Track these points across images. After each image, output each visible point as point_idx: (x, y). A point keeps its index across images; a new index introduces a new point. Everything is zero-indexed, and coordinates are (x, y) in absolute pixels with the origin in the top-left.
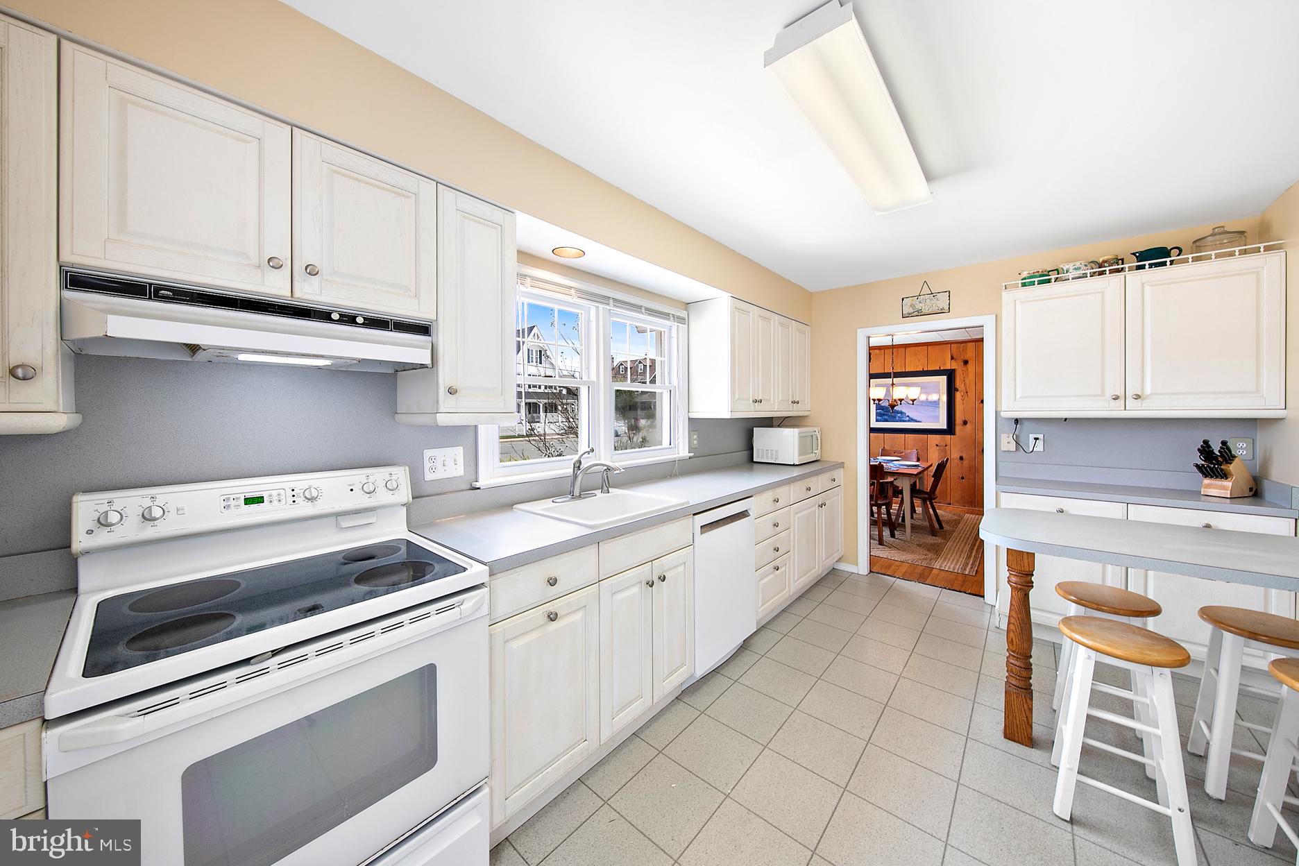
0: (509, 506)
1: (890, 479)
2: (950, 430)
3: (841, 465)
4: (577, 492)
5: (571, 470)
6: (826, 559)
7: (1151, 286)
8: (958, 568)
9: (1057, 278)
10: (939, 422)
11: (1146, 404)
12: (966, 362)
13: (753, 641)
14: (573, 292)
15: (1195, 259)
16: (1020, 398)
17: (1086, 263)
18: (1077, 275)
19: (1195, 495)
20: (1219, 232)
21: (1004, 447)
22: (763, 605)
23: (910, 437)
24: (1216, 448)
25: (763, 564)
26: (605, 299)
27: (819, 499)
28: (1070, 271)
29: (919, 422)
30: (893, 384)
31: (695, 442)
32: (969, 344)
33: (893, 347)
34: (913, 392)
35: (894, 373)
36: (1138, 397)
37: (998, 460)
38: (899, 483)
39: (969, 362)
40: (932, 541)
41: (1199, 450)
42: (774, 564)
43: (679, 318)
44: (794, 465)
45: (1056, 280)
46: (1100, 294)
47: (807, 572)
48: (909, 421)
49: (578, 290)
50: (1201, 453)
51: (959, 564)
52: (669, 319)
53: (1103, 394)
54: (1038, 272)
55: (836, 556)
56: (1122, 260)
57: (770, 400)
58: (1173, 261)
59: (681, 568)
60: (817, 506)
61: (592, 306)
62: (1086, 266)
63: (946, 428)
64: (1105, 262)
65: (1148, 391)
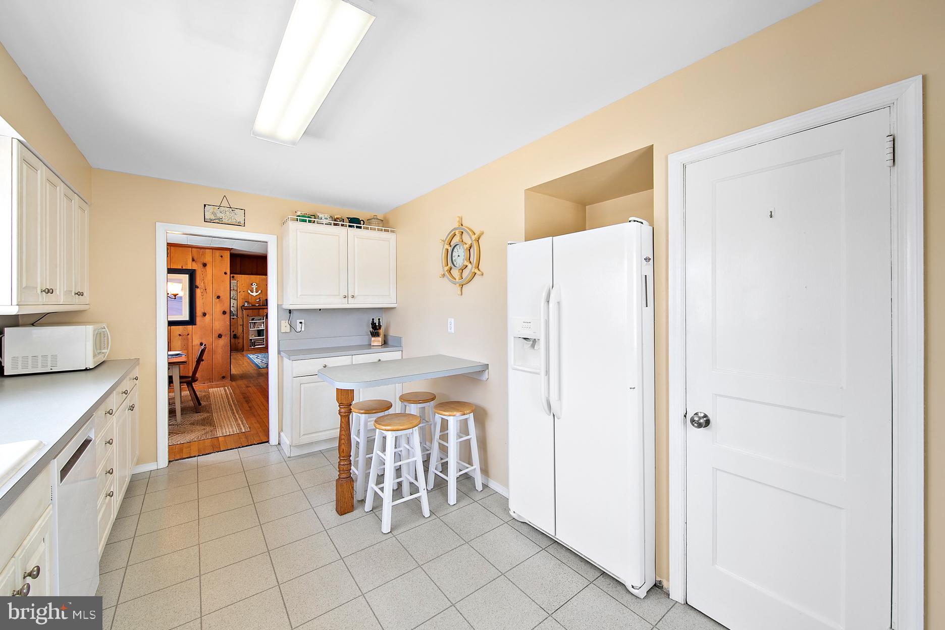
2: (192, 321)
3: (137, 361)
7: (357, 238)
8: (236, 430)
10: (182, 315)
11: (356, 301)
12: (205, 265)
15: (371, 228)
16: (300, 295)
18: (325, 223)
19: (370, 346)
20: (375, 218)
21: (283, 329)
27: (128, 402)
28: (323, 219)
32: (207, 250)
36: (353, 297)
37: (279, 339)
39: (208, 265)
40: (200, 418)
41: (371, 323)
44: (86, 370)
45: (317, 222)
51: (234, 427)
53: (339, 295)
54: (307, 214)
56: (344, 220)
60: (127, 410)
62: (329, 218)
63: (188, 319)
64: (338, 219)
65: (355, 294)
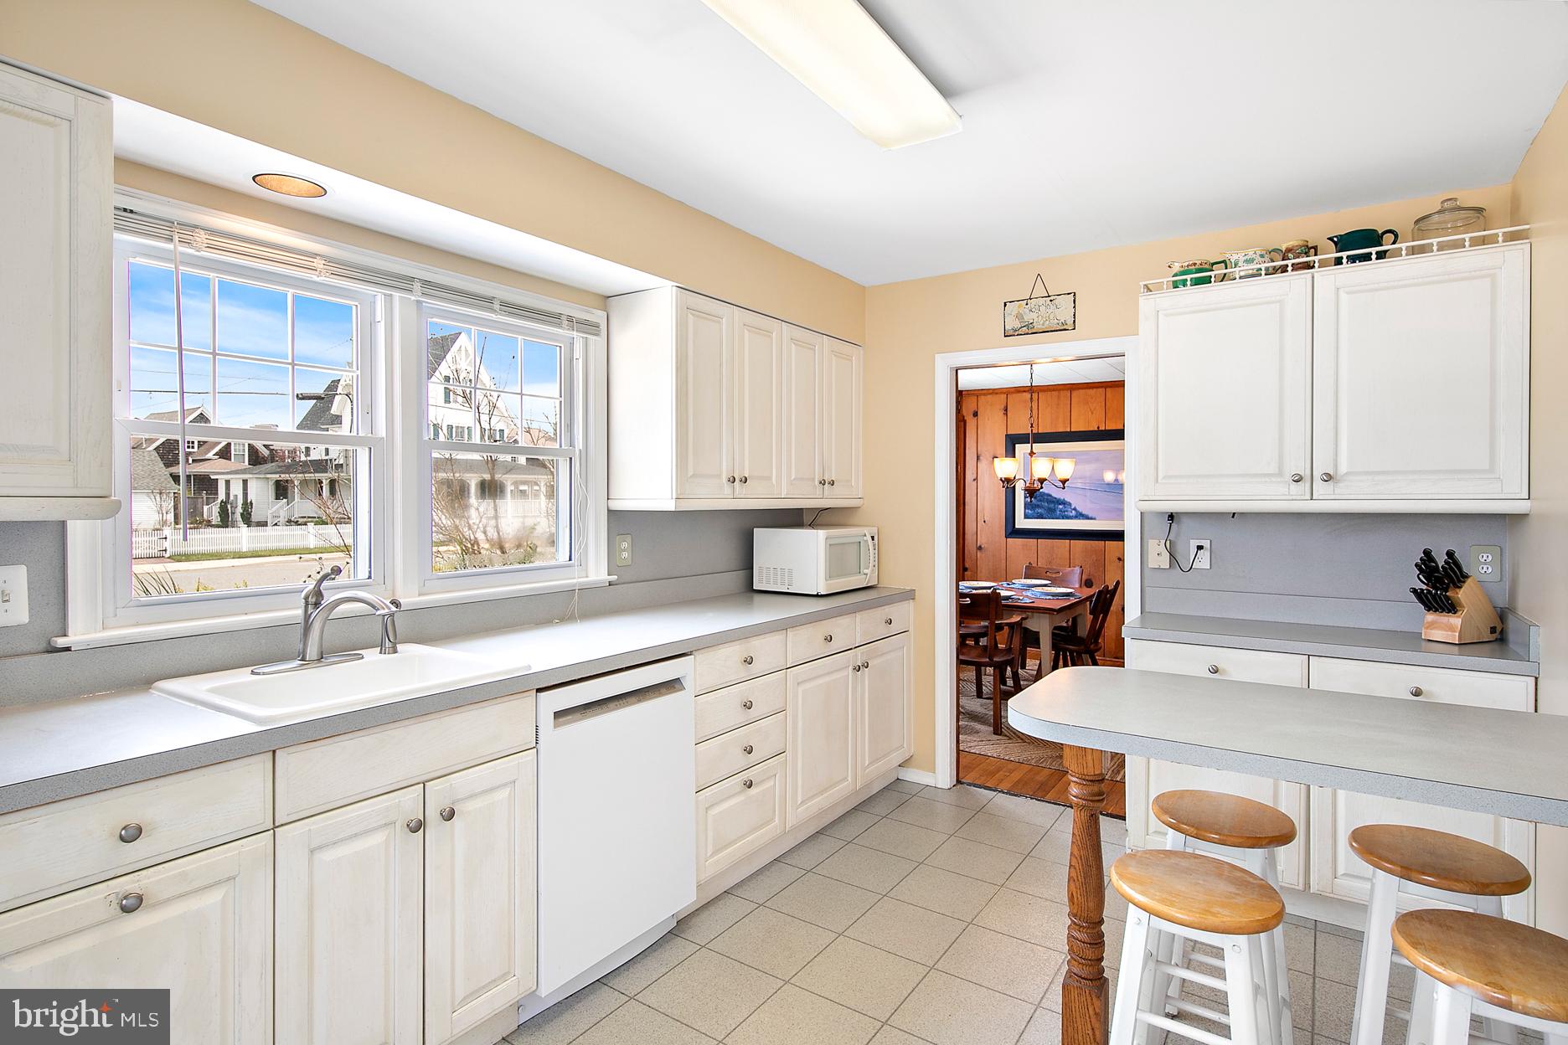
0: (144, 683)
1: (1016, 619)
3: (909, 595)
4: (312, 652)
5: (300, 612)
6: (871, 764)
7: (1348, 293)
9: (1225, 274)
11: (1341, 489)
13: (695, 920)
14: (319, 263)
15: (1413, 251)
16: (1164, 478)
17: (1264, 252)
18: (1251, 272)
19: (1411, 641)
20: (1451, 208)
21: (1153, 562)
22: (714, 853)
23: (1078, 545)
24: (1441, 560)
25: (716, 777)
26: (403, 282)
27: (858, 656)
28: (1240, 264)
29: (1091, 519)
30: (1032, 453)
31: (625, 555)
33: (1031, 389)
34: (1065, 468)
35: (1034, 434)
36: (1328, 478)
37: (1146, 583)
38: (1033, 624)
41: (1416, 565)
42: (745, 776)
43: (586, 323)
44: (817, 596)
45: (1224, 278)
46: (1278, 304)
47: (825, 790)
48: (1076, 517)
49: (329, 260)
50: (1420, 569)
52: (559, 325)
53: (1280, 474)
54: (1195, 264)
55: (897, 758)
56: (1315, 248)
57: (769, 478)
58: (1385, 252)
59: (503, 794)
60: (851, 668)
61: (379, 295)
62: (1262, 256)
64: (1289, 250)
65: (1343, 468)
